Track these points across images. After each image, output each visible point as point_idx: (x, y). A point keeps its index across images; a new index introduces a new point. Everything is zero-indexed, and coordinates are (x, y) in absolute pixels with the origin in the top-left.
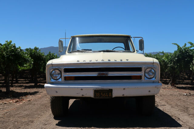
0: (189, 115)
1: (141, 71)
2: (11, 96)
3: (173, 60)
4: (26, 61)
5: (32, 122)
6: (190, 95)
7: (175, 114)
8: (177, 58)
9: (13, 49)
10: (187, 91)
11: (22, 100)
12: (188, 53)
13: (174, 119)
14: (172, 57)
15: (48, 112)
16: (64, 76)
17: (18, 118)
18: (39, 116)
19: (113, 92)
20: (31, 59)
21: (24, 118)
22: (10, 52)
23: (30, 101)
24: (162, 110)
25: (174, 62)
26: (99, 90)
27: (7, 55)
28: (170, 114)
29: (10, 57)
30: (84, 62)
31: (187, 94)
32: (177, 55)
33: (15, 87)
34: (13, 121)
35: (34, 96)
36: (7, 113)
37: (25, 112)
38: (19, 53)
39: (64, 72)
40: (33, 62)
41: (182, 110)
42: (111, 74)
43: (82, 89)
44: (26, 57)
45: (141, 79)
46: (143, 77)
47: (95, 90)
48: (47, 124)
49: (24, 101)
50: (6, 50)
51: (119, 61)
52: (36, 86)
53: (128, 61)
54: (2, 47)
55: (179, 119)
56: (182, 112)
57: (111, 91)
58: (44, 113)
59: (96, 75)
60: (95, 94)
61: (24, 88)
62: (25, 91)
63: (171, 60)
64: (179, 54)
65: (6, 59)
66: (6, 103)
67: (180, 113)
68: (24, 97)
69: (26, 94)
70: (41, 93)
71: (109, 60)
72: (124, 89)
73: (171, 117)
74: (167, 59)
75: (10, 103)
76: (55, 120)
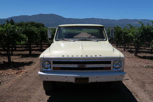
0: (145, 91)
1: (111, 63)
2: (12, 66)
3: (138, 36)
4: (22, 39)
5: (30, 97)
6: (149, 67)
7: (135, 90)
8: (140, 35)
9: (12, 30)
10: (147, 61)
11: (21, 72)
12: (149, 31)
13: (134, 95)
14: (137, 33)
15: (41, 86)
16: (53, 67)
17: (20, 92)
18: (35, 91)
19: (89, 79)
20: (26, 37)
21: (24, 92)
22: (10, 33)
23: (27, 72)
24: (126, 85)
25: (138, 38)
26: (79, 78)
27: (7, 35)
28: (131, 91)
29: (10, 37)
30: (68, 57)
31: (146, 66)
32: (141, 32)
33: (15, 56)
34: (16, 96)
35: (29, 66)
36: (11, 87)
37: (24, 86)
38: (17, 33)
39: (53, 64)
40: (27, 40)
41: (140, 85)
42: (88, 66)
43: (66, 77)
44: (22, 36)
45: (110, 69)
46: (112, 68)
47: (75, 78)
48: (40, 99)
49: (23, 73)
50: (6, 32)
51: (95, 56)
52: (30, 55)
53: (101, 56)
54: (3, 30)
55: (137, 95)
56: (140, 88)
57: (87, 78)
58: (38, 87)
59: (77, 67)
60: (76, 81)
61: (21, 57)
62: (23, 61)
63: (136, 36)
64: (142, 31)
65: (7, 38)
66: (9, 74)
67: (138, 88)
68: (22, 67)
69: (23, 64)
70: (35, 64)
71: (87, 56)
72: (97, 77)
73: (131, 93)
74: (133, 35)
75: (12, 74)
76: (46, 96)
